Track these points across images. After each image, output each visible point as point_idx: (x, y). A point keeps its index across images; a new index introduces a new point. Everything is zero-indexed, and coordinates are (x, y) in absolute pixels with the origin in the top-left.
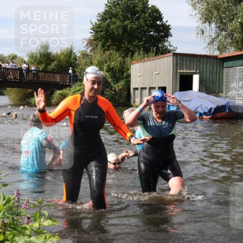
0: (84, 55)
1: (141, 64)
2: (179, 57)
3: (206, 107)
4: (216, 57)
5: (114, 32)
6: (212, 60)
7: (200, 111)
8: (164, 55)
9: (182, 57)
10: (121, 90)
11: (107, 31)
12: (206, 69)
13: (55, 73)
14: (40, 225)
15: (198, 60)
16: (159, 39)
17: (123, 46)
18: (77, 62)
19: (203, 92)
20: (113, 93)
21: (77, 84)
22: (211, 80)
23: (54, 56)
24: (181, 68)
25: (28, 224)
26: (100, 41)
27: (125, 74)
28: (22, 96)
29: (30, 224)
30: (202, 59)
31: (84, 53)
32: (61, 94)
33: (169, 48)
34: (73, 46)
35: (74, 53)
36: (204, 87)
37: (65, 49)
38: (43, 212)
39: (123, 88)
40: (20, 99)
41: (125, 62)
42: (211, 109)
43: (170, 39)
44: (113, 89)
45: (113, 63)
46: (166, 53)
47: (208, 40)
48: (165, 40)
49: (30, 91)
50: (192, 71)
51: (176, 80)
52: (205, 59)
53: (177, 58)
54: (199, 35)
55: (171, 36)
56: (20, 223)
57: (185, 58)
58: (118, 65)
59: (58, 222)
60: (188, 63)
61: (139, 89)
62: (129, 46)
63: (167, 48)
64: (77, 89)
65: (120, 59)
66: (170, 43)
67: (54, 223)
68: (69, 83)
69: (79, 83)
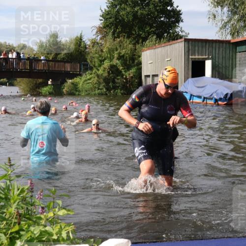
0: (94, 43)
1: (152, 51)
2: (190, 42)
3: (222, 93)
4: (228, 42)
5: (125, 19)
6: (224, 45)
7: (216, 97)
8: (176, 41)
9: (194, 43)
10: (132, 77)
11: (116, 19)
12: (219, 54)
13: (65, 62)
14: (54, 214)
15: (211, 45)
16: (170, 24)
17: (134, 33)
18: (87, 50)
19: (215, 77)
20: (124, 81)
21: (87, 72)
22: (224, 65)
23: (63, 45)
24: (193, 54)
25: (42, 213)
26: (110, 28)
27: (136, 61)
28: (32, 87)
29: (45, 214)
30: (214, 45)
31: (93, 41)
32: (72, 83)
33: (180, 33)
34: (83, 34)
35: (84, 41)
36: (217, 73)
37: (74, 38)
38: (57, 201)
39: (134, 75)
40: (31, 89)
41: (136, 49)
42: (227, 94)
43: (181, 24)
44: (124, 77)
45: (124, 50)
46: (177, 39)
47: (220, 25)
48: (176, 25)
49: (40, 80)
50: (205, 57)
51: (188, 67)
52: (217, 44)
53: (188, 44)
54: (211, 20)
55: (182, 21)
56: (34, 212)
57: (197, 43)
58: (129, 52)
59: (72, 211)
60: (200, 48)
61: (151, 76)
62: (141, 33)
63: (178, 34)
64: (88, 77)
65: (131, 46)
66: (181, 29)
67: (69, 213)
68: (79, 72)
69: (89, 72)
